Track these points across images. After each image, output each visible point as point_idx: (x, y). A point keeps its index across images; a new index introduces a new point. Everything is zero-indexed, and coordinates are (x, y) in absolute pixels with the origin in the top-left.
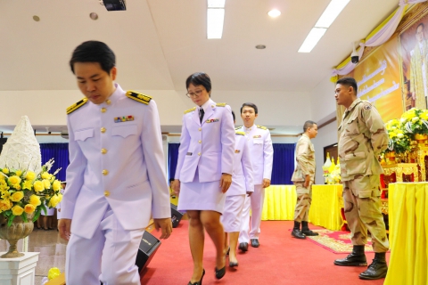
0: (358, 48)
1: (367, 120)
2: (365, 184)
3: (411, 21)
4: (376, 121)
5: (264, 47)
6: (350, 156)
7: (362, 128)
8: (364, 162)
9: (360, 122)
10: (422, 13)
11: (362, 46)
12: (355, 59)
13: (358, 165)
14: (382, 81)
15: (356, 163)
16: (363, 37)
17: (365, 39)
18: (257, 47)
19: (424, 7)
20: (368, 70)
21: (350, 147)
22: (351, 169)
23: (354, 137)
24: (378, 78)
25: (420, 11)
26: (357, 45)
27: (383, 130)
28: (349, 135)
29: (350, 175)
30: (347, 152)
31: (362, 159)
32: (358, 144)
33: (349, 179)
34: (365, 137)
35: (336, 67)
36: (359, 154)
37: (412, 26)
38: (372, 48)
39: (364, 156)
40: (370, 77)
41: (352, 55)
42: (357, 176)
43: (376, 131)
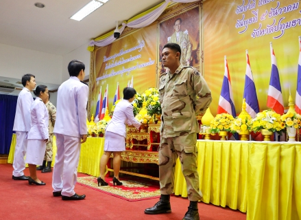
0: (120, 26)
1: (197, 84)
2: (189, 141)
3: (171, 15)
4: (205, 86)
5: (43, 6)
6: (176, 114)
7: (189, 91)
8: (189, 121)
9: (189, 85)
10: (181, 11)
11: (124, 25)
12: (117, 35)
13: (184, 123)
14: (138, 57)
15: (182, 121)
16: (126, 18)
17: (127, 21)
18: (36, 5)
19: (183, 7)
20: (126, 46)
21: (177, 107)
22: (177, 126)
23: (182, 98)
24: (135, 53)
25: (179, 9)
26: (120, 24)
27: (210, 94)
28: (176, 95)
29: (176, 132)
30: (174, 111)
31: (187, 118)
32: (185, 104)
33: (175, 136)
34: (191, 99)
35: (94, 39)
36: (186, 113)
37: (171, 19)
38: (132, 28)
39: (189, 116)
40: (127, 52)
41: (116, 31)
42: (183, 133)
43: (205, 95)
